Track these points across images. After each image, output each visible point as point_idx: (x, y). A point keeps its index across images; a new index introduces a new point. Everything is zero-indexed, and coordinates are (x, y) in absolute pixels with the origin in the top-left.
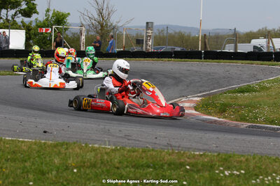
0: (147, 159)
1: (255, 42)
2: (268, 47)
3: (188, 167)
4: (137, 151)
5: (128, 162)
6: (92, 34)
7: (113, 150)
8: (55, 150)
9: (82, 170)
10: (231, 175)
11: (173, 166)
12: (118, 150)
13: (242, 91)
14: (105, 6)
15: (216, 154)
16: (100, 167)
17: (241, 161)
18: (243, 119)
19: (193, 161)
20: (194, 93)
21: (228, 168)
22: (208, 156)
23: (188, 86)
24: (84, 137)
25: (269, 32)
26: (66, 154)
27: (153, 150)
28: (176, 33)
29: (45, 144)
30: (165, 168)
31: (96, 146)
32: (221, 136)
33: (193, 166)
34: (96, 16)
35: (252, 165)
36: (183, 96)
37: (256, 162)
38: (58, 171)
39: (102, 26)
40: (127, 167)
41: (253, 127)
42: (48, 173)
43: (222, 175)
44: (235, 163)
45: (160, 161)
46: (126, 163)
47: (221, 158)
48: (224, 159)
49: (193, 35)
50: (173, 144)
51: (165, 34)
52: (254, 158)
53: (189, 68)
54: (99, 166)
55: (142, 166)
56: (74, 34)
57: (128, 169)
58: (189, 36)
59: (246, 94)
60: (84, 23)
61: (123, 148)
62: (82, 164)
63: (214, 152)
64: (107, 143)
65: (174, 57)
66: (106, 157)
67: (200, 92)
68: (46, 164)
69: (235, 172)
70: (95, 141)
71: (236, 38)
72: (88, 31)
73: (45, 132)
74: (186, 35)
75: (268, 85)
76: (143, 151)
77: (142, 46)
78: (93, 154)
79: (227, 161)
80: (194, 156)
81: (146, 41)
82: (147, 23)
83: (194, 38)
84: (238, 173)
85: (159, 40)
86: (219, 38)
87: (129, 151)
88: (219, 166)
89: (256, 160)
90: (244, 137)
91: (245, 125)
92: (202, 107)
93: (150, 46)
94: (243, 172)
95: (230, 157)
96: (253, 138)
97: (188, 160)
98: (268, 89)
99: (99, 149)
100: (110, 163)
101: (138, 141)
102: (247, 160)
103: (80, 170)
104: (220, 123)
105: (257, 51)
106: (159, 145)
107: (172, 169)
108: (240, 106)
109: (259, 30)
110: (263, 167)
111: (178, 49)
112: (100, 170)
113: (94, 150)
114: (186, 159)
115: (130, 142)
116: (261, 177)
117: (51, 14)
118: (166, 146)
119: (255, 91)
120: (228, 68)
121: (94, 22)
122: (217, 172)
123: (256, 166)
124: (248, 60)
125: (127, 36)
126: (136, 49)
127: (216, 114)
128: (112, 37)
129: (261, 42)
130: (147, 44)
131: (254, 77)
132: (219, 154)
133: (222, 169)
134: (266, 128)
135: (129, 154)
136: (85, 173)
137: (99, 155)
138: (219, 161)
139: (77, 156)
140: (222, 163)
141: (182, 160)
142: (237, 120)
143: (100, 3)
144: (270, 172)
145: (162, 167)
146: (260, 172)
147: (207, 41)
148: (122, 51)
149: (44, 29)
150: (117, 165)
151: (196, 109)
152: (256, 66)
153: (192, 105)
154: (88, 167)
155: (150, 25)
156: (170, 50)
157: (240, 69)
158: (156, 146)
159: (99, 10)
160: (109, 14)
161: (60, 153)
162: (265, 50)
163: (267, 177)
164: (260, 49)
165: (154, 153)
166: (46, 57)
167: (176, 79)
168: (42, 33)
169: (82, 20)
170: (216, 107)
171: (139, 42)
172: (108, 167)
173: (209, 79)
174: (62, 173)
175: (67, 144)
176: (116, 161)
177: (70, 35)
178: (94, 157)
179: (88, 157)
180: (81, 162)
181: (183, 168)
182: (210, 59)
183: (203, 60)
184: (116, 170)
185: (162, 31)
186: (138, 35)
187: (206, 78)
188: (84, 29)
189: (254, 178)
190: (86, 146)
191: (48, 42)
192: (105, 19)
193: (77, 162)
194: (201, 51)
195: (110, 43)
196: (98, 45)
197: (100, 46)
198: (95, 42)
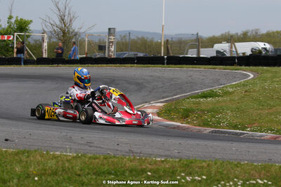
0: (109, 166)
1: (218, 47)
2: (231, 51)
3: (149, 173)
4: (98, 158)
5: (89, 169)
6: (55, 40)
7: (74, 157)
8: (16, 158)
9: (43, 177)
10: (193, 181)
11: (134, 173)
12: (79, 157)
13: (205, 96)
14: (67, 13)
17: (203, 167)
18: (206, 124)
19: (154, 167)
20: (157, 99)
21: (190, 174)
22: (169, 162)
23: (150, 92)
24: (46, 145)
25: (232, 36)
26: (27, 162)
27: (114, 157)
28: (138, 39)
29: (6, 151)
30: (127, 174)
31: (58, 153)
32: (183, 141)
33: (154, 172)
34: (58, 23)
35: (213, 169)
36: (146, 102)
37: (218, 168)
38: (19, 179)
39: (64, 33)
40: (88, 174)
41: (216, 132)
42: (9, 181)
43: (183, 181)
44: (197, 169)
45: (121, 167)
46: (87, 170)
47: (183, 164)
48: (186, 165)
49: (157, 40)
50: (135, 150)
51: (127, 40)
52: (216, 164)
53: (151, 74)
54: (60, 173)
55: (104, 172)
56: (36, 41)
57: (89, 176)
58: (152, 42)
59: (209, 99)
60: (46, 29)
61: (84, 155)
62: (43, 172)
63: (175, 157)
64: (68, 150)
65: (136, 63)
66: (67, 165)
67: (163, 98)
68: (7, 172)
69: (197, 178)
70: (57, 149)
71: (199, 42)
72: (50, 38)
73: (6, 140)
74: (149, 40)
75: (231, 90)
76: (104, 158)
77: (105, 53)
78: (54, 161)
79: (188, 167)
80: (156, 162)
81: (109, 47)
82: (109, 29)
83: (157, 43)
84: (200, 179)
85: (121, 46)
86: (182, 43)
87: (90, 158)
88: (181, 172)
89: (218, 165)
90: (206, 142)
91: (208, 130)
92: (164, 113)
93: (112, 52)
94: (204, 177)
95: (192, 162)
96: (216, 143)
97: (150, 166)
98: (231, 93)
99: (60, 156)
100: (71, 170)
101: (100, 147)
102: (208, 165)
103: (41, 177)
104: (183, 129)
105: (220, 56)
106: (121, 151)
107: (134, 175)
108: (203, 111)
109: (222, 35)
110: (225, 172)
111: (141, 55)
112: (61, 177)
113: (55, 157)
114: (148, 165)
115: (91, 148)
116: (223, 182)
117: (13, 20)
118: (127, 152)
119: (218, 96)
120: (191, 73)
121: (56, 29)
122: (178, 178)
123: (218, 172)
124: (210, 64)
125: (89, 43)
126: (98, 55)
127: (178, 119)
128: (74, 43)
129: (223, 47)
130: (109, 51)
131: (217, 82)
132: (180, 160)
133: (183, 174)
134: (229, 133)
135: (90, 161)
136: (46, 180)
137: (60, 163)
138: (180, 167)
139: (38, 163)
140: (184, 169)
141: (144, 167)
142: (199, 126)
143: (61, 10)
144: (231, 177)
145: (123, 174)
146: (222, 177)
147: (169, 46)
148: (84, 58)
149: (6, 36)
150: (79, 172)
151: (159, 114)
152: (219, 70)
153: (155, 110)
154: (50, 175)
155: (112, 31)
156: (133, 56)
157: (203, 73)
158: (118, 152)
159: (61, 17)
160: (71, 21)
161: (21, 161)
162: (228, 55)
163: (229, 183)
164: (222, 54)
165: (116, 160)
166: (8, 64)
167: (139, 85)
168: (4, 41)
169: (44, 27)
170: (179, 112)
171: (102, 48)
172: (70, 174)
173: (171, 85)
174: (23, 181)
175: (28, 152)
176: (77, 168)
177: (32, 42)
178: (55, 164)
179: (50, 165)
180: (42, 170)
181: (145, 175)
182: (172, 64)
183: (165, 65)
184: (77, 177)
185: (124, 36)
186: (100, 41)
187: (169, 84)
188: (46, 36)
189: (216, 183)
190: (47, 154)
191: (11, 49)
192: (67, 26)
193: (38, 170)
194: (163, 57)
195: (72, 49)
196: (60, 51)
197: (62, 53)
198: (58, 49)
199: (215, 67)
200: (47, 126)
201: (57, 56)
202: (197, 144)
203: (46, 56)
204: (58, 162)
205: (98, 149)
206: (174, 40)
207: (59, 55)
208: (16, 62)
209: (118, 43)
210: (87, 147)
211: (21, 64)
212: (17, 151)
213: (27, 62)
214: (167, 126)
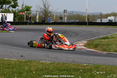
0: (64, 67)
1: (109, 18)
2: (115, 20)
3: (81, 71)
4: (60, 64)
5: (56, 69)
6: (41, 15)
7: (50, 64)
8: (26, 64)
9: (37, 72)
10: (100, 74)
11: (75, 70)
12: (52, 63)
13: (104, 38)
14: (47, 3)
15: (93, 65)
16: (44, 71)
17: (103, 68)
18: (105, 50)
19: (83, 68)
20: (84, 39)
21: (98, 71)
22: (90, 66)
23: (81, 37)
24: (38, 58)
25: (115, 14)
26: (30, 65)
27: (67, 64)
28: (76, 14)
29: (21, 61)
30: (72, 71)
31: (43, 62)
32: (95, 57)
33: (83, 70)
34: (43, 8)
35: (108, 69)
36: (80, 41)
37: (110, 68)
38: (27, 73)
39: (45, 12)
40: (56, 70)
41: (109, 54)
42: (23, 73)
43: (95, 74)
44: (101, 69)
45: (70, 68)
47: (95, 66)
48: (96, 67)
49: (84, 15)
50: (75, 61)
51: (72, 15)
52: (109, 67)
53: (82, 29)
55: (62, 70)
56: (34, 15)
57: (56, 71)
58: (82, 16)
59: (106, 40)
60: (38, 10)
61: (54, 63)
62: (37, 69)
63: (92, 64)
64: (48, 60)
65: (76, 25)
66: (47, 67)
67: (87, 39)
68: (22, 70)
69: (101, 72)
70: (43, 60)
71: (102, 16)
72: (39, 14)
73: (22, 56)
74: (81, 15)
75: (115, 36)
76: (62, 64)
77: (62, 20)
79: (97, 68)
80: (84, 66)
82: (64, 10)
83: (84, 16)
86: (94, 16)
87: (56, 64)
88: (94, 70)
89: (110, 67)
90: (105, 58)
91: (105, 53)
92: (87, 45)
93: (65, 20)
94: (104, 72)
95: (99, 66)
96: (109, 58)
97: (81, 68)
98: (115, 37)
99: (44, 63)
100: (49, 69)
101: (60, 59)
102: (106, 67)
103: (36, 72)
104: (95, 52)
105: (110, 22)
108: (103, 45)
109: (111, 13)
110: (113, 70)
111: (77, 21)
112: (45, 72)
113: (42, 63)
115: (57, 60)
116: (112, 75)
117: (24, 6)
118: (72, 62)
119: (110, 39)
120: (98, 29)
121: (42, 10)
122: (93, 72)
123: (110, 70)
124: (106, 25)
125: (56, 15)
126: (60, 21)
127: (93, 48)
128: (50, 16)
129: (112, 18)
130: (64, 19)
131: (109, 33)
132: (94, 65)
133: (95, 71)
134: (114, 54)
135: (57, 65)
136: (38, 73)
137: (44, 66)
138: (94, 68)
139: (35, 66)
140: (96, 69)
141: (79, 68)
142: (102, 51)
143: (44, 2)
144: (115, 72)
145: (70, 70)
146: (112, 72)
147: (89, 17)
148: (54, 22)
149: (21, 13)
150: (52, 70)
151: (85, 46)
152: (110, 28)
153: (83, 44)
154: (40, 71)
156: (74, 22)
157: (103, 29)
158: (68, 62)
159: (44, 5)
160: (48, 7)
161: (28, 65)
162: (114, 21)
163: (114, 75)
164: (111, 21)
165: (67, 65)
166: (22, 25)
167: (77, 34)
168: (20, 15)
169: (37, 9)
170: (93, 45)
171: (61, 18)
172: (48, 71)
173: (90, 34)
174: (29, 73)
175: (31, 61)
176: (51, 68)
177: (32, 16)
178: (42, 67)
179: (40, 67)
180: (36, 69)
181: (79, 71)
182: (90, 25)
183: (88, 26)
184: (51, 72)
185: (70, 14)
186: (60, 15)
187: (89, 33)
188: (38, 13)
189: (109, 75)
190: (39, 62)
191: (23, 19)
192: (47, 9)
193: (35, 69)
194: (87, 22)
195: (49, 19)
196: (44, 19)
197: (45, 20)
198: (43, 18)
199: (108, 26)
200: (38, 50)
201: (42, 21)
202: (101, 59)
203: (38, 21)
204: (43, 65)
205: (60, 60)
206: (91, 15)
207: (43, 21)
208: (26, 23)
209: (68, 16)
210: (55, 59)
211: (27, 25)
212: (26, 60)
213: (30, 24)
214: (88, 51)
